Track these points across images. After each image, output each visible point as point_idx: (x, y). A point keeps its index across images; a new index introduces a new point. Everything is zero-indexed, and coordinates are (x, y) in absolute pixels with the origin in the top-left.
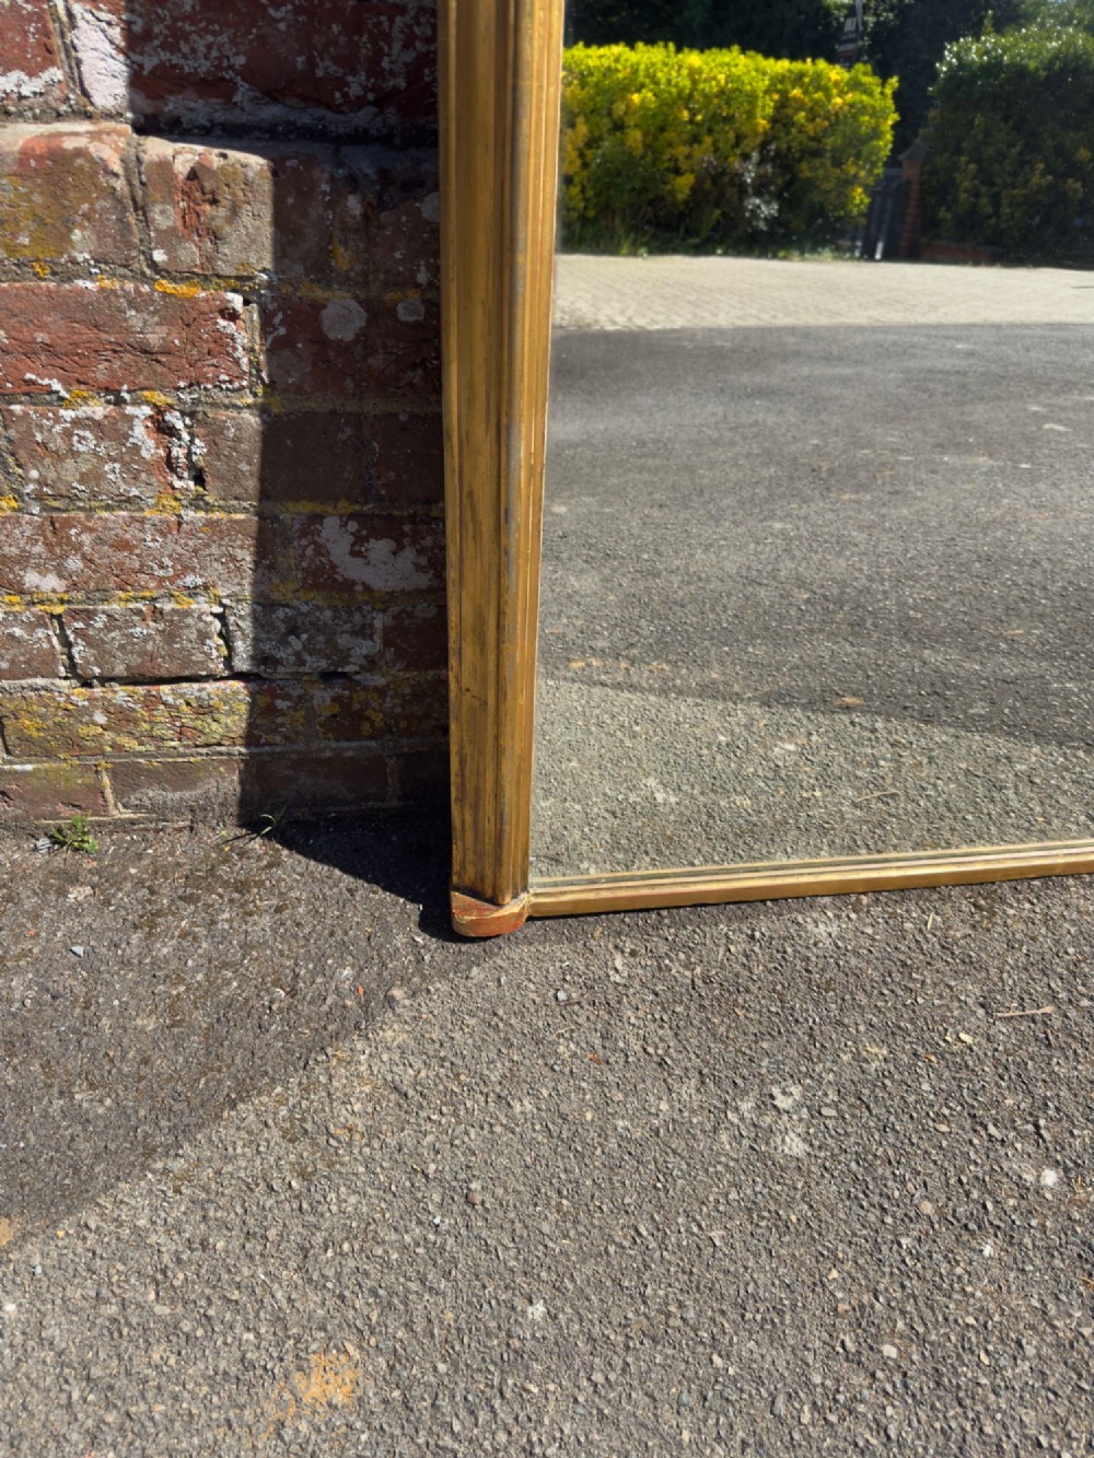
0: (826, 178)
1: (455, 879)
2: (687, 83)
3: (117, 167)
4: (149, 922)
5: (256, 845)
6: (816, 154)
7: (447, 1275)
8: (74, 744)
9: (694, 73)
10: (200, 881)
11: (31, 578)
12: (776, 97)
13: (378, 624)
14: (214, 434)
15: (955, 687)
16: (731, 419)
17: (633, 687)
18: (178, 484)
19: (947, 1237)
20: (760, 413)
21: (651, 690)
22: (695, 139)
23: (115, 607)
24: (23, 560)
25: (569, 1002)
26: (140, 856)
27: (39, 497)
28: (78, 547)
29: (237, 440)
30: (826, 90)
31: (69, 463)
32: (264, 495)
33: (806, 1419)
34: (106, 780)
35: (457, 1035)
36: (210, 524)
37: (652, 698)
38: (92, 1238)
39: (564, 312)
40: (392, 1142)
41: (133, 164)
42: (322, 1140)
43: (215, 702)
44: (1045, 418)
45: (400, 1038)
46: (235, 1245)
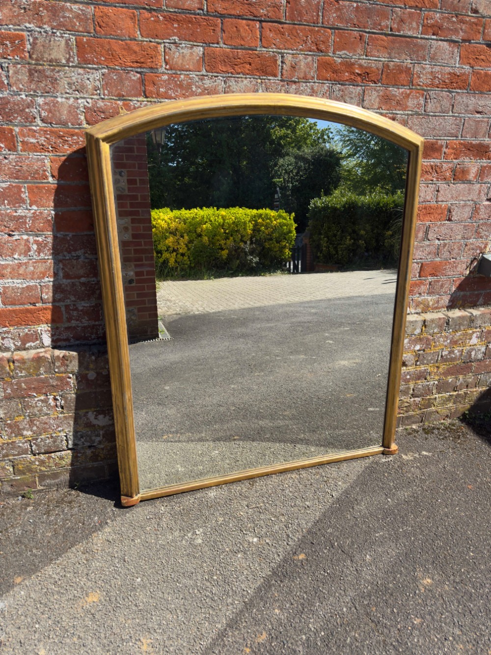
0: (275, 247)
1: (122, 493)
2: (222, 221)
3: (49, 357)
4: (48, 513)
5: (73, 492)
6: (271, 239)
7: (119, 575)
8: (30, 470)
9: (223, 217)
10: (59, 502)
11: (25, 433)
12: (253, 222)
13: (101, 433)
14: (66, 399)
15: (264, 430)
16: (230, 347)
18: (58, 409)
19: (231, 555)
20: (241, 345)
22: (227, 238)
23: (43, 437)
24: (24, 429)
25: (150, 518)
26: (44, 498)
27: (29, 416)
28: (36, 425)
29: (71, 400)
30: (270, 219)
31: (36, 408)
32: (76, 410)
33: (196, 592)
34: (37, 479)
35: (123, 528)
36: (64, 417)
37: (184, 444)
38: (39, 578)
39: (181, 307)
40: (107, 551)
41: (52, 356)
42: (91, 553)
43: (64, 456)
44: (327, 338)
45: (109, 530)
46: (72, 575)
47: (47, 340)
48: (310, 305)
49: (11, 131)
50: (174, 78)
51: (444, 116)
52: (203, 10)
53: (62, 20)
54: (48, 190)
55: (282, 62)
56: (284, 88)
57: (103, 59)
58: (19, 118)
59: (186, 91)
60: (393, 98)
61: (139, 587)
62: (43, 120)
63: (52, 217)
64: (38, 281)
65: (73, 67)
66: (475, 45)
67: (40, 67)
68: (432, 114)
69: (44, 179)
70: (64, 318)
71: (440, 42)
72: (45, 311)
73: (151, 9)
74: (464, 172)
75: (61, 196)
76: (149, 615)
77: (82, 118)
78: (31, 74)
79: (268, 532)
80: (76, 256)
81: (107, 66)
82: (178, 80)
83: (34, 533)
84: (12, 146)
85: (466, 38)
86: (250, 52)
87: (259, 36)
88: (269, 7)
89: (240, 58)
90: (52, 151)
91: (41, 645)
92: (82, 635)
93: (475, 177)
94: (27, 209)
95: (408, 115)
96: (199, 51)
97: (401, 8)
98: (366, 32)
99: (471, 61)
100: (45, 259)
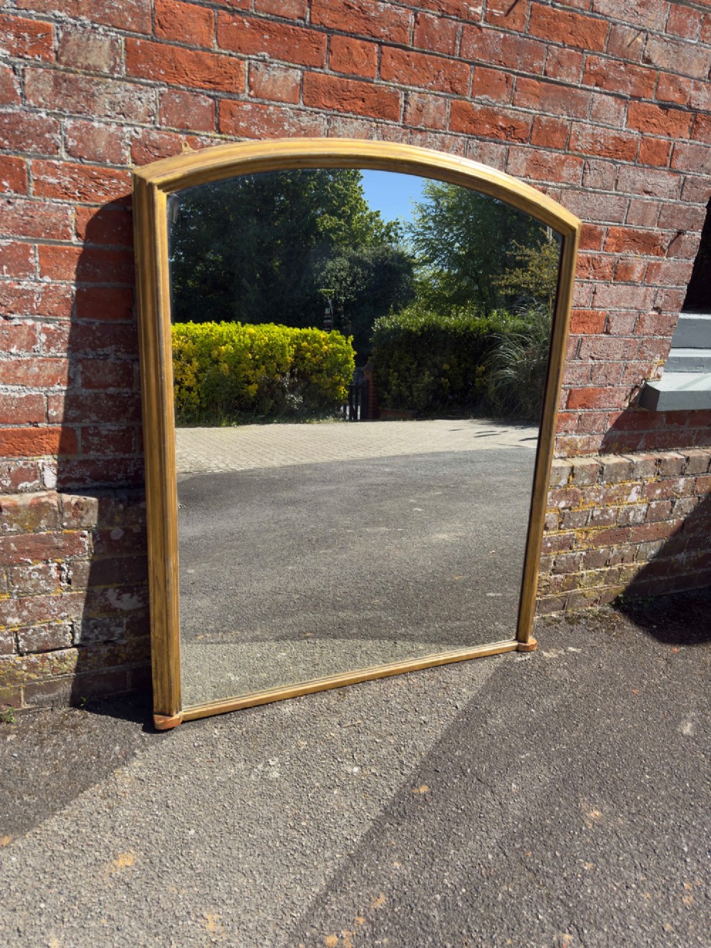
0: (326, 383)
1: (155, 710)
2: (249, 341)
3: (56, 504)
4: (41, 742)
5: (77, 712)
6: (320, 371)
7: (161, 827)
8: (13, 679)
9: (251, 336)
10: (57, 728)
11: (10, 620)
12: (295, 346)
13: (125, 622)
14: (75, 569)
15: (348, 624)
16: (276, 517)
17: (224, 642)
18: (62, 584)
19: (323, 791)
20: (291, 514)
21: (231, 642)
22: (256, 367)
23: (36, 626)
24: (8, 614)
25: (199, 746)
26: (33, 722)
27: (17, 593)
28: (27, 608)
29: (83, 570)
30: (319, 342)
31: (29, 582)
32: (90, 584)
33: (278, 845)
34: (22, 692)
35: (160, 761)
36: (71, 596)
37: (232, 645)
38: (38, 837)
40: (140, 794)
41: (61, 503)
42: (115, 797)
43: (67, 656)
44: (415, 505)
45: (139, 764)
46: (89, 830)
47: (51, 479)
48: (382, 462)
49: (21, 163)
50: (260, 109)
51: (606, 194)
52: (304, 20)
53: (107, 11)
54: (70, 255)
55: (406, 102)
56: (406, 137)
57: (162, 72)
58: (34, 146)
59: (276, 128)
60: (544, 164)
61: (194, 842)
62: (69, 152)
63: (73, 296)
64: (45, 389)
65: (118, 79)
66: (645, 104)
67: (71, 75)
68: (591, 189)
69: (65, 238)
70: (80, 446)
71: (604, 96)
72: (51, 435)
73: (234, 10)
74: (628, 269)
75: (87, 264)
76: (212, 881)
77: (127, 153)
78: (57, 83)
79: (373, 758)
80: (104, 355)
81: (167, 83)
82: (266, 113)
83: (22, 772)
84: (21, 187)
85: (635, 94)
86: (365, 84)
87: (376, 64)
88: (392, 25)
89: (350, 91)
90: (79, 197)
91: (52, 933)
92: (114, 914)
93: (640, 278)
94: (36, 280)
95: (561, 188)
96: (296, 75)
97: (558, 46)
98: (514, 73)
99: (641, 125)
100: (57, 357)
